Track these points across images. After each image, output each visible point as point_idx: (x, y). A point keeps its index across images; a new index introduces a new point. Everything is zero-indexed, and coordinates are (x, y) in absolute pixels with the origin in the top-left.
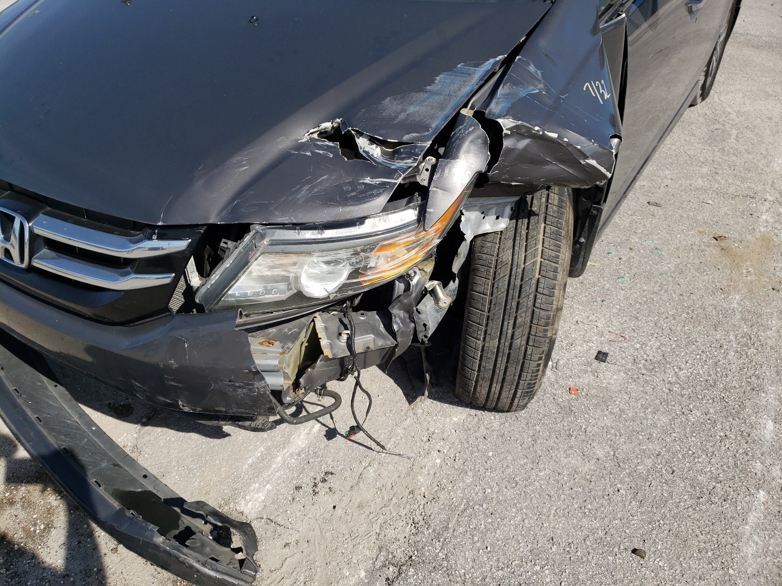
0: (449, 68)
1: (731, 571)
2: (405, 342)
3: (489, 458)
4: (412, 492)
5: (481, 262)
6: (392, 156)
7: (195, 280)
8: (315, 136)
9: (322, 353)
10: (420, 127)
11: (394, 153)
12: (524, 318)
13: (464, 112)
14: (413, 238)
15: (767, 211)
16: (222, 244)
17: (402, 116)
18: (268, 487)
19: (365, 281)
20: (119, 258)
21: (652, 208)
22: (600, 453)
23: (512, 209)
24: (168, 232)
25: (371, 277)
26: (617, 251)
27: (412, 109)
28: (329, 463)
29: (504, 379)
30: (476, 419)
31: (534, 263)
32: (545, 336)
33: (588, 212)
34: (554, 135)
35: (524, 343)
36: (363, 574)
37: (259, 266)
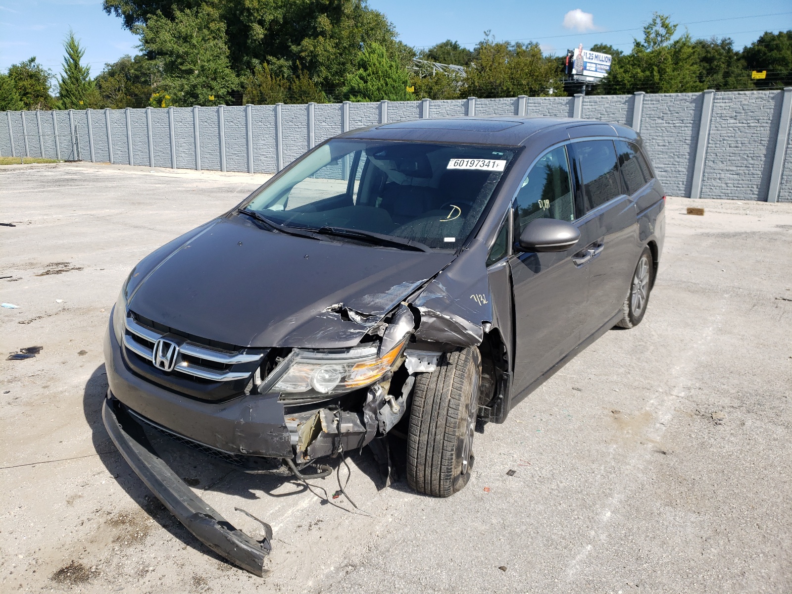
0: (399, 283)
1: (556, 580)
2: (371, 433)
3: (423, 519)
4: (371, 534)
5: (419, 388)
6: (365, 321)
7: (258, 381)
8: (330, 310)
9: (322, 430)
10: (380, 308)
11: (367, 319)
12: (441, 422)
13: (403, 303)
14: (374, 362)
15: (656, 398)
16: (277, 359)
17: (372, 303)
18: (281, 525)
19: (349, 385)
20: (223, 364)
21: (574, 391)
22: (494, 521)
23: (437, 360)
24: (253, 350)
25: (352, 383)
26: (541, 415)
27: (377, 300)
28: (321, 516)
29: (432, 464)
30: (420, 500)
31: (448, 390)
32: (454, 435)
33: (501, 376)
34: (448, 317)
35: (442, 438)
36: (332, 568)
37: (293, 371)
